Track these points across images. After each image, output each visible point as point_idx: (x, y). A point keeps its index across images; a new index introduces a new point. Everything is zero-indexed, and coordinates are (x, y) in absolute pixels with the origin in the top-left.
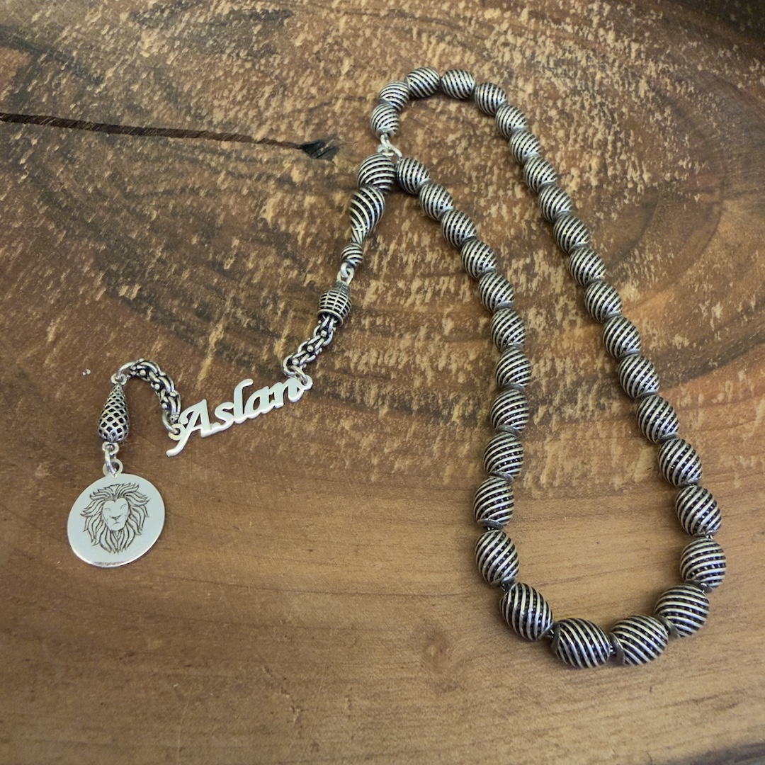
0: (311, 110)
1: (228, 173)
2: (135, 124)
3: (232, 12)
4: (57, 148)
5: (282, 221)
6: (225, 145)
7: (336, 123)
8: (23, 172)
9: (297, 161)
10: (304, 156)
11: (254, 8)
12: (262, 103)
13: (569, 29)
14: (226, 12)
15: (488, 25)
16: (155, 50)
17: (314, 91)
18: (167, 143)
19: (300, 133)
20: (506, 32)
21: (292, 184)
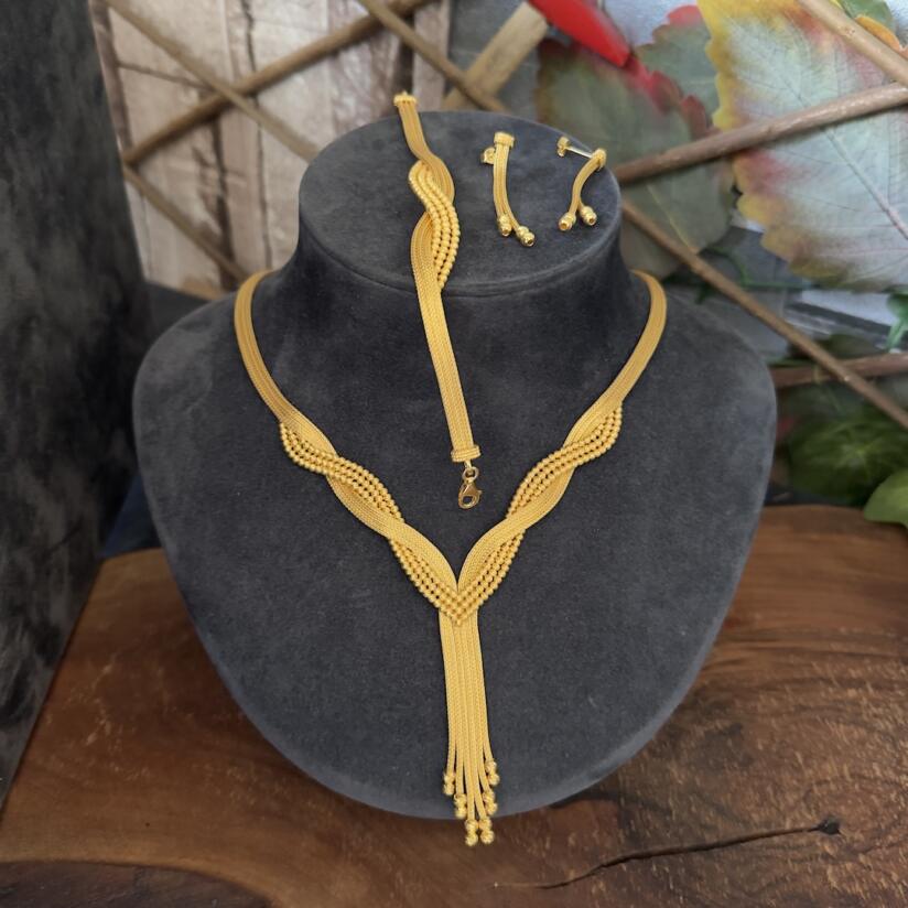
0: (805, 799)
1: (793, 860)
2: (715, 840)
3: (706, 733)
4: (683, 870)
5: (844, 885)
6: (776, 839)
7: (825, 805)
8: (679, 895)
9: (822, 840)
10: (825, 835)
11: (717, 728)
12: (773, 800)
13: (900, 693)
14: (702, 733)
15: (855, 703)
16: (683, 777)
17: (795, 782)
18: (743, 850)
19: (809, 817)
20: (868, 707)
21: (832, 857)
